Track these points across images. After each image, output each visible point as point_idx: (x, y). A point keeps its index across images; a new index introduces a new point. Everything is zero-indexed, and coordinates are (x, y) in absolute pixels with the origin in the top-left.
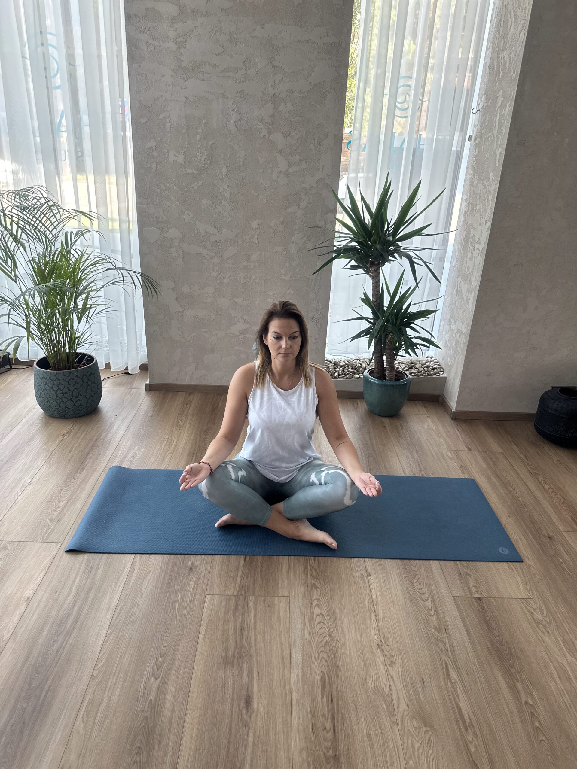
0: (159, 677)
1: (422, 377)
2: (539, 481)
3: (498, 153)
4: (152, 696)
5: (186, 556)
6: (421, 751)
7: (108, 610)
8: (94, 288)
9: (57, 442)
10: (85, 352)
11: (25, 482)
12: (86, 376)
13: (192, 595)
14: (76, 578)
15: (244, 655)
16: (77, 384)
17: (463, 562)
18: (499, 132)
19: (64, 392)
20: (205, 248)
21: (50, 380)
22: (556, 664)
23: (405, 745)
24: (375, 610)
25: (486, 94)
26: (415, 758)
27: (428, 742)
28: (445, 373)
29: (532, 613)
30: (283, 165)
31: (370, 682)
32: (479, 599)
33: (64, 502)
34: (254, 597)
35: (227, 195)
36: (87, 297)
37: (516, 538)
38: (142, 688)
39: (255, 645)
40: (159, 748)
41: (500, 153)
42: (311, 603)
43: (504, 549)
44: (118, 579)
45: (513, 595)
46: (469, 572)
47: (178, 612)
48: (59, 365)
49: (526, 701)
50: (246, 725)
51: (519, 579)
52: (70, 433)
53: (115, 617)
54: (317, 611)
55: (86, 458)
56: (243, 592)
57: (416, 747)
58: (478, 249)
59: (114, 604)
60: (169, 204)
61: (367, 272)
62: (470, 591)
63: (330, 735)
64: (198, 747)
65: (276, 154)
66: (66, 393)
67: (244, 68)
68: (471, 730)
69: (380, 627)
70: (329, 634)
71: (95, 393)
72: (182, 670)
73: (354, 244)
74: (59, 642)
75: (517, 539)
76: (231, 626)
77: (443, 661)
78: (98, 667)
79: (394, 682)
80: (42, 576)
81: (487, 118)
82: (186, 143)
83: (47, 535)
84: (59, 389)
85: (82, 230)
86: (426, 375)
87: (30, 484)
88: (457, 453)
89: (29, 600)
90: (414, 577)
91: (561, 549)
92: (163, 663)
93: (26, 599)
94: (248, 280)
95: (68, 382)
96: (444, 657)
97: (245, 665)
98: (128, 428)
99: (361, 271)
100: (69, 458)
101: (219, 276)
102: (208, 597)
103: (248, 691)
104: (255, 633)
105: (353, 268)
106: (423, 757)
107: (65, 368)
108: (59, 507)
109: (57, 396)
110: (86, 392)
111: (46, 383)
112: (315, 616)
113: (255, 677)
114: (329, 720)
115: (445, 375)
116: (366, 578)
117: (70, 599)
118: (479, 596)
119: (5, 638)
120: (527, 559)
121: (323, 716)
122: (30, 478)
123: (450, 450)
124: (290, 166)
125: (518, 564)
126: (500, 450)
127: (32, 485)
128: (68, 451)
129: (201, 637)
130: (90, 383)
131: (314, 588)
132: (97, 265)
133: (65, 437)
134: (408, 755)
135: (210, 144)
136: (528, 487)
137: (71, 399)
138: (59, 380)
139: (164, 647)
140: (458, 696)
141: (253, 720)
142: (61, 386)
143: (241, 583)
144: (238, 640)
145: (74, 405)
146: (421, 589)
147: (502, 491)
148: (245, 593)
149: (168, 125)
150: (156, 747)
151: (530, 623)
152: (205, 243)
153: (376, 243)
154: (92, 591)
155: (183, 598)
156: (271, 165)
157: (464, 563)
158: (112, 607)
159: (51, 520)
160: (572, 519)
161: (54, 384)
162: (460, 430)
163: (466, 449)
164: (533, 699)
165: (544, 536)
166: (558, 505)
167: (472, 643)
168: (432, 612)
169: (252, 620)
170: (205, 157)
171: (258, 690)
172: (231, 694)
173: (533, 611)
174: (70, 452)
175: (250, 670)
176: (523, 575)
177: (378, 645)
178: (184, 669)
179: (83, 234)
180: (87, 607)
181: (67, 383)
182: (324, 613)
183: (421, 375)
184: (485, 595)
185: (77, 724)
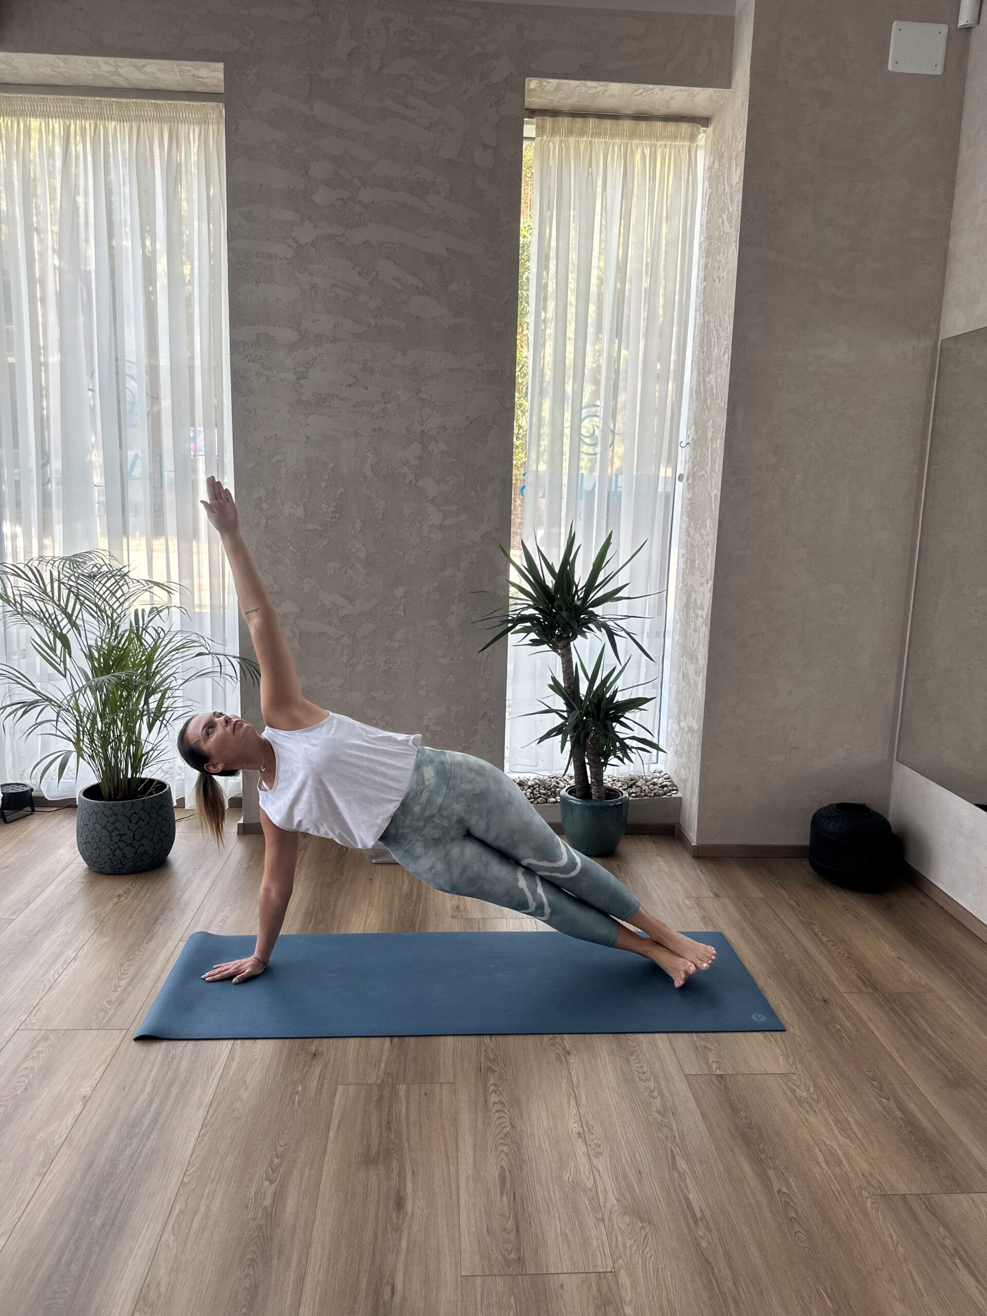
0: (275, 1181)
1: (646, 798)
2: (814, 932)
3: (713, 494)
4: (267, 1202)
5: (307, 1040)
6: (634, 1248)
7: (199, 1107)
8: (174, 684)
9: (110, 906)
10: (152, 777)
11: (68, 956)
12: (155, 808)
13: (318, 1086)
14: (151, 1071)
15: (392, 1151)
16: (141, 821)
17: (701, 1034)
18: (712, 470)
19: (121, 833)
20: (331, 626)
21: (103, 816)
22: (823, 1147)
23: (614, 1243)
24: (575, 1094)
25: (695, 424)
26: (626, 1256)
27: (644, 1241)
28: (679, 793)
29: (794, 1090)
30: (436, 518)
31: (567, 1176)
32: (721, 1076)
33: (125, 981)
34: (405, 1085)
35: (362, 555)
36: (163, 697)
37: (777, 1003)
38: (253, 1193)
39: (408, 1140)
40: (279, 1258)
41: (716, 495)
42: (486, 1089)
43: (759, 1015)
44: (212, 1069)
45: (769, 1070)
46: (708, 1045)
47: (299, 1105)
48: (116, 793)
49: (779, 1190)
50: (398, 1230)
51: (778, 1051)
52: (129, 893)
53: (210, 1114)
54: (493, 1098)
55: (154, 924)
56: (390, 1080)
57: (628, 1246)
58: (702, 616)
59: (208, 1099)
60: (283, 569)
61: (554, 649)
62: (710, 1068)
63: (512, 1237)
64: (332, 1256)
65: (426, 504)
66: (125, 834)
67: (383, 401)
68: (703, 1223)
69: (582, 1113)
70: (511, 1123)
71: (166, 836)
72: (307, 1171)
73: (531, 611)
74: (133, 1146)
75: (779, 1004)
76: (374, 1119)
77: (669, 1149)
78: (191, 1172)
79: (600, 1175)
80: (102, 1070)
81: (699, 453)
82: (307, 492)
83: (105, 1020)
84: (116, 828)
85: (158, 606)
86: (653, 795)
87: (75, 959)
88: (698, 902)
89: (86, 1100)
90: (632, 1054)
91: (840, 1014)
92: (280, 1165)
93: (82, 1097)
94: (391, 665)
95: (129, 818)
96: (669, 1145)
97: (395, 1164)
98: (213, 884)
99: (545, 647)
100: (129, 924)
101: (351, 662)
102: (340, 1088)
103: (399, 1192)
104: (408, 1126)
105: (535, 643)
106: (637, 1256)
107: (124, 798)
108: (120, 987)
109: (111, 840)
110: (154, 834)
111: (96, 820)
112: (491, 1104)
113: (409, 1175)
114: (511, 1219)
115: (679, 795)
116: (563, 1058)
117: (145, 1096)
118: (721, 1073)
119: (56, 1144)
120: (791, 1028)
121: (502, 1216)
122: (74, 951)
123: (688, 898)
124: (445, 518)
125: (778, 1034)
126: (761, 895)
127: (78, 960)
128: (128, 916)
129: (332, 1134)
130: (159, 819)
131: (489, 1073)
132: (181, 651)
133: (122, 899)
134: (617, 1253)
135: (339, 493)
136: (798, 941)
137: (131, 843)
138: (116, 815)
139: (280, 1146)
140: (687, 1187)
141: (406, 1223)
142: (118, 824)
143: (386, 1069)
144: (385, 1135)
145: (136, 853)
146: (641, 1067)
147: (761, 947)
148: (393, 1081)
149: (283, 471)
150: (275, 1257)
151: (790, 1102)
152: (331, 618)
153: (562, 610)
154: (176, 1084)
155: (304, 1090)
156: (420, 518)
157: (703, 1035)
158: (205, 1104)
159: (110, 1002)
160: (859, 977)
161: (108, 822)
162: (704, 871)
163: (712, 895)
164: (789, 1186)
165: (818, 999)
166: (839, 961)
167: (710, 1128)
168: (655, 1094)
169: (404, 1111)
170: (331, 509)
171: (413, 1191)
172: (376, 1196)
173: (794, 1088)
174: (130, 917)
175: (402, 1168)
176: (785, 1046)
177: (579, 1134)
178: (310, 1170)
179: (159, 612)
180: (170, 1104)
181: (127, 819)
182: (504, 1100)
183: (645, 796)
184: (729, 1071)
185: (165, 1237)
